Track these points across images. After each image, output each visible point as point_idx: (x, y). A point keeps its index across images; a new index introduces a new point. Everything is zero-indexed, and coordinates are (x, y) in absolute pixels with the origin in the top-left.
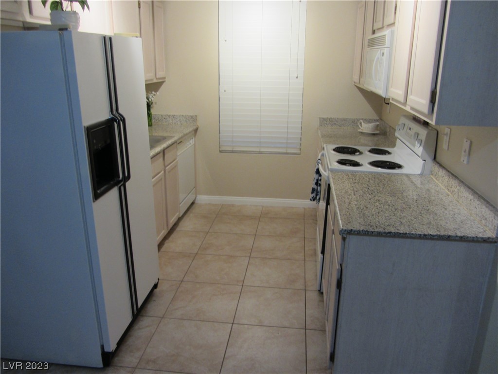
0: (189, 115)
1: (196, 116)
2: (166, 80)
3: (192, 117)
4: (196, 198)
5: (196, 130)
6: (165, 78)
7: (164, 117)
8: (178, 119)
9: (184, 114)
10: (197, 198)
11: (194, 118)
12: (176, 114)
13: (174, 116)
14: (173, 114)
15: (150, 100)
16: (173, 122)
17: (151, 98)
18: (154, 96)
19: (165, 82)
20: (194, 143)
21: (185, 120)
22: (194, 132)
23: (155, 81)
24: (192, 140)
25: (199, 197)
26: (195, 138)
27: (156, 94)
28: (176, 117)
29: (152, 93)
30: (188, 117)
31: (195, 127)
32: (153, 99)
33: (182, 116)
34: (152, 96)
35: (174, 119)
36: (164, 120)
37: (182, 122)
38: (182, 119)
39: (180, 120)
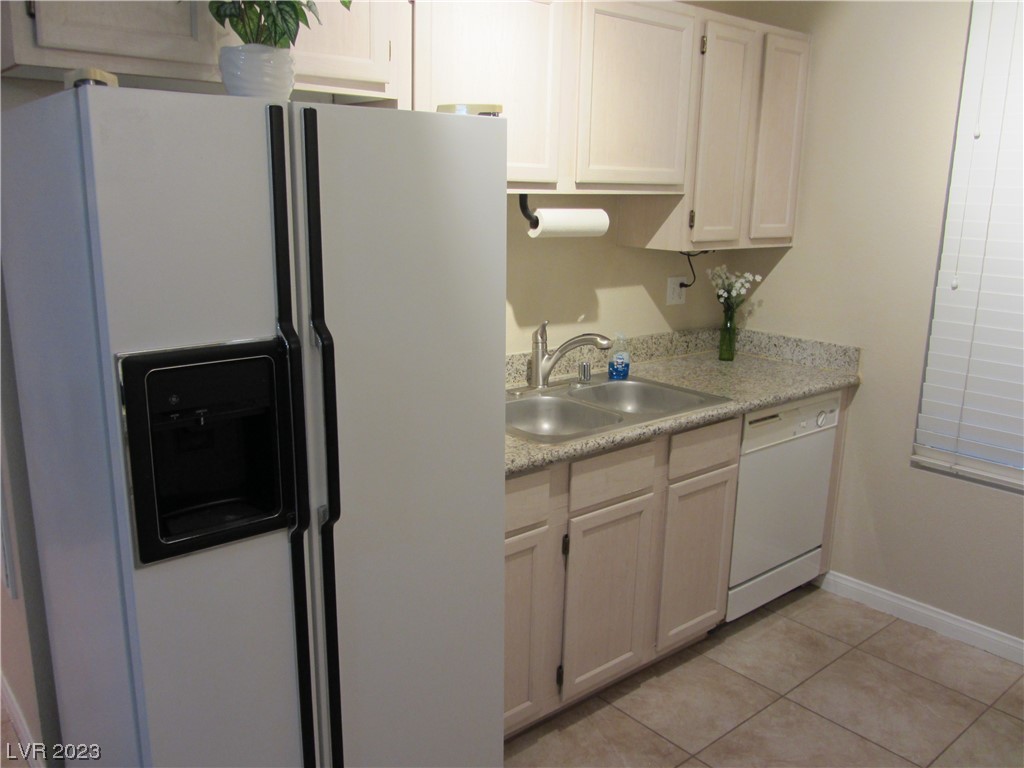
0: (839, 344)
1: (858, 350)
2: (793, 244)
3: (845, 352)
4: (823, 575)
5: (851, 389)
6: (790, 239)
7: (774, 341)
8: (809, 352)
9: (826, 342)
10: (828, 576)
11: (852, 356)
12: (804, 338)
13: (798, 342)
14: (798, 337)
15: (734, 293)
16: (795, 358)
17: (739, 288)
18: (747, 285)
19: (790, 251)
20: (836, 424)
21: (825, 357)
22: (839, 394)
23: (744, 244)
24: (830, 415)
25: (835, 576)
26: (841, 411)
27: (754, 280)
28: (804, 346)
29: (742, 276)
30: (834, 349)
31: (852, 380)
32: (743, 291)
33: (819, 345)
34: (743, 285)
35: (797, 349)
36: (774, 350)
37: (817, 362)
38: (817, 353)
39: (812, 355)
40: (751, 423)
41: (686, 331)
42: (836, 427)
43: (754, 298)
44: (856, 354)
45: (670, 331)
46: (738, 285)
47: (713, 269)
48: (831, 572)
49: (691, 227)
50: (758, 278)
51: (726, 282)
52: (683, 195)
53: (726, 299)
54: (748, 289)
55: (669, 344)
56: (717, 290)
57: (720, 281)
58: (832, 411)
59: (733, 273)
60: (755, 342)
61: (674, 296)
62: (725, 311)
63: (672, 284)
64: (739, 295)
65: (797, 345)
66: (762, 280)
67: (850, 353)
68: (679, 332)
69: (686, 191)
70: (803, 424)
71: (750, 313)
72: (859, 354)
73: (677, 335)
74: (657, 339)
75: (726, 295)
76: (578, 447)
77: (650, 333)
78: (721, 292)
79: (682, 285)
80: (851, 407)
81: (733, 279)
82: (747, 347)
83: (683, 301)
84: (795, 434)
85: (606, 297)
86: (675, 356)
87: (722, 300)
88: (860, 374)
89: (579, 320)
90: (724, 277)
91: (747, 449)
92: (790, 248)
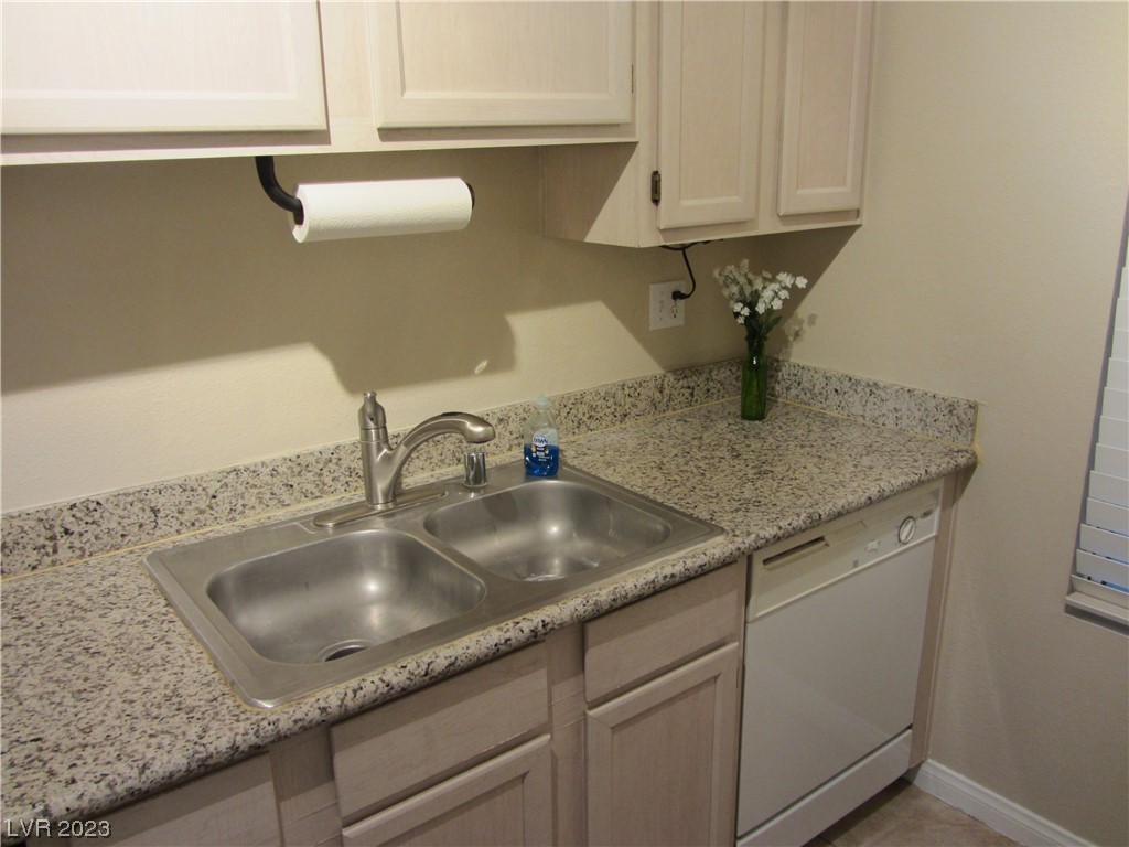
0: (941, 393)
1: (973, 407)
2: (863, 220)
3: (951, 408)
4: (918, 766)
5: (961, 476)
6: (858, 213)
7: (834, 384)
8: (891, 405)
9: (919, 387)
10: (924, 767)
11: (964, 417)
12: (883, 380)
13: (873, 387)
14: (873, 378)
15: (761, 309)
16: (868, 414)
17: (771, 298)
18: (784, 294)
19: (857, 232)
20: (934, 534)
21: (918, 415)
22: (940, 485)
23: (767, 226)
24: (920, 521)
25: (934, 767)
26: (943, 509)
27: (794, 285)
28: (883, 395)
29: (773, 280)
30: (933, 403)
31: (962, 460)
32: (777, 305)
33: (907, 395)
34: (776, 294)
35: (872, 399)
36: (834, 399)
37: (904, 423)
38: (904, 408)
39: (896, 410)
40: (766, 562)
41: (686, 370)
42: (936, 538)
43: (803, 311)
44: (971, 411)
45: (659, 371)
46: (767, 294)
47: (723, 269)
48: (930, 761)
49: (656, 201)
50: (802, 282)
51: (748, 292)
52: (636, 143)
53: (747, 319)
54: (785, 301)
55: (658, 394)
56: (732, 302)
57: (735, 289)
58: (926, 514)
59: (758, 273)
60: (805, 384)
61: (661, 314)
62: (748, 338)
63: (658, 294)
64: (769, 311)
65: (871, 393)
66: (809, 286)
67: (960, 411)
68: (674, 372)
69: (641, 135)
70: (873, 545)
71: (797, 335)
72: (976, 413)
73: (671, 377)
74: (633, 389)
75: (746, 312)
76: (334, 702)
77: (618, 379)
78: (738, 307)
79: (677, 295)
80: (962, 503)
81: (758, 285)
82: (793, 392)
83: (680, 321)
84: (856, 564)
85: (527, 327)
86: (670, 413)
87: (741, 320)
88: (978, 448)
89: (477, 371)
90: (742, 280)
91: (760, 606)
92: (859, 226)
